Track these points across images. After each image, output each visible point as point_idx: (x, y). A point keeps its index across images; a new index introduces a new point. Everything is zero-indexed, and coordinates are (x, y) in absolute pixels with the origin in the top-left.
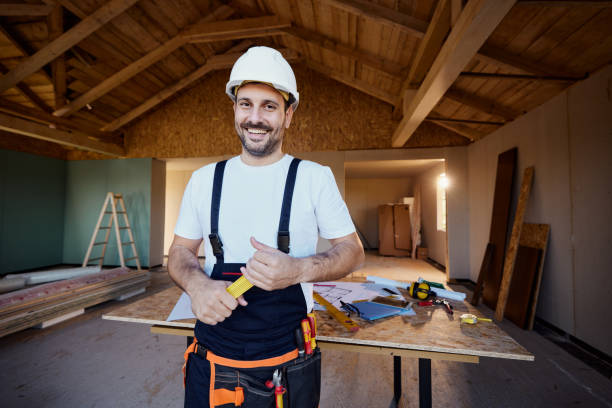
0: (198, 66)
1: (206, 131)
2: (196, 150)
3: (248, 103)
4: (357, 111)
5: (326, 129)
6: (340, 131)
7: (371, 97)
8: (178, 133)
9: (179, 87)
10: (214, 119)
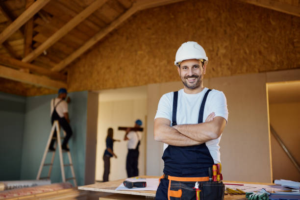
0: (126, 10)
1: (132, 64)
2: (123, 81)
3: (186, 67)
4: (278, 31)
5: (245, 53)
6: (260, 53)
7: (292, 17)
8: (109, 68)
9: (110, 29)
10: (139, 53)
